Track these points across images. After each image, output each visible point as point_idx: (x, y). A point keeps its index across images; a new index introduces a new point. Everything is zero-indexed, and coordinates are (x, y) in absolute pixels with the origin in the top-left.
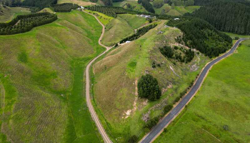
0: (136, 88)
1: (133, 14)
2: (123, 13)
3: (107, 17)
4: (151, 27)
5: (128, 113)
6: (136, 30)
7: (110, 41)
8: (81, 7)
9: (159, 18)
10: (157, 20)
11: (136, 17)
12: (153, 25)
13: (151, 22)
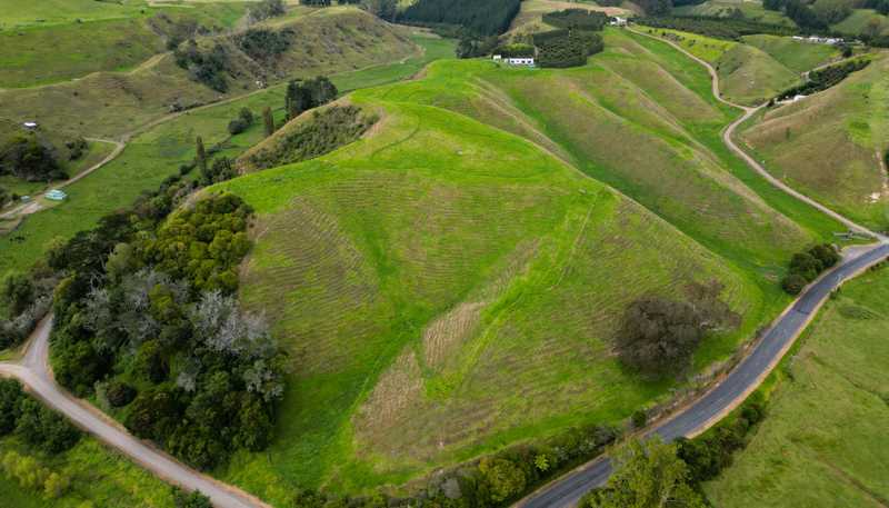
0: (881, 164)
1: (783, 35)
2: (748, 33)
3: (712, 41)
4: (852, 68)
5: (875, 196)
6: (807, 73)
7: (749, 95)
8: (615, 20)
9: (874, 45)
10: (866, 51)
11: (794, 41)
12: (857, 61)
13: (848, 54)
